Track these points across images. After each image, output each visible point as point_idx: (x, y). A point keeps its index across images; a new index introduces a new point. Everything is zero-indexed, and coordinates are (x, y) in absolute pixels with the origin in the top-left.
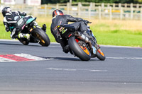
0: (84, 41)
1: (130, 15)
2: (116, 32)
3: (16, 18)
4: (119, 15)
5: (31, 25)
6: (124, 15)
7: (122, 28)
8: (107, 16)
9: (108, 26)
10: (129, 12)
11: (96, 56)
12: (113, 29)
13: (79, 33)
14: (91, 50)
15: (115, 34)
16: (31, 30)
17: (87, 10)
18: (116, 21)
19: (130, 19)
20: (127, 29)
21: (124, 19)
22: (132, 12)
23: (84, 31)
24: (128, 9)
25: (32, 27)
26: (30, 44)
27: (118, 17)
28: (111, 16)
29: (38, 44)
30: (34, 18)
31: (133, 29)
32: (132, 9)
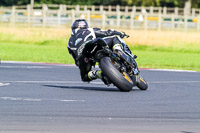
1: (115, 23)
4: (101, 22)
6: (108, 22)
10: (115, 17)
17: (55, 15)
22: (119, 17)
24: (113, 13)
32: (119, 13)
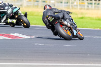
0: (66, 26)
2: (82, 18)
3: (6, 8)
5: (17, 13)
6: (88, 6)
7: (87, 16)
8: (75, 7)
9: (76, 14)
10: (91, 4)
11: (76, 37)
12: (80, 16)
13: (63, 20)
14: (72, 32)
15: (82, 20)
16: (17, 16)
17: (62, 2)
18: (82, 11)
19: (92, 9)
20: (90, 16)
21: (87, 9)
22: (93, 4)
23: (66, 19)
25: (17, 14)
26: (16, 26)
27: (83, 7)
28: (79, 7)
29: (22, 26)
30: (18, 8)
31: (94, 16)
32: (93, 2)
